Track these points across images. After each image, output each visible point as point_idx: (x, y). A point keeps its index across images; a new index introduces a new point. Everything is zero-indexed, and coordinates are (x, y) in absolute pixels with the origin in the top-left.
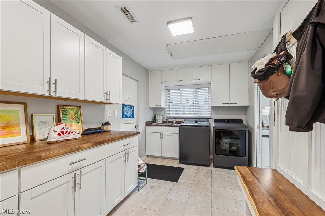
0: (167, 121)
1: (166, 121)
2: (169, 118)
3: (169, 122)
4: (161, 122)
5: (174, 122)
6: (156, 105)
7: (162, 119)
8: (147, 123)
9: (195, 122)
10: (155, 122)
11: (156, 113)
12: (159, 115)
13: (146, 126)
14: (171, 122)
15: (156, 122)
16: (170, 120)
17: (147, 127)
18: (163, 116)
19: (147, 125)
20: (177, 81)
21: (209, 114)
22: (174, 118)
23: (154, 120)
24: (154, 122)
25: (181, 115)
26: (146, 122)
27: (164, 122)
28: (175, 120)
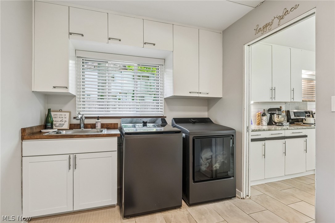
0: (82, 125)
1: (80, 125)
2: (86, 118)
3: (86, 126)
4: (66, 126)
5: (99, 126)
6: (54, 87)
7: (67, 119)
8: (27, 131)
9: (142, 124)
10: (49, 128)
11: (52, 106)
12: (60, 111)
13: (23, 138)
14: (90, 126)
15: (52, 128)
16: (87, 121)
17: (26, 143)
18: (70, 112)
19: (25, 137)
20: (109, 39)
21: (159, 110)
22: (98, 118)
23: (48, 123)
24: (45, 127)
25: (111, 112)
26: (23, 130)
27: (72, 127)
28: (99, 121)
